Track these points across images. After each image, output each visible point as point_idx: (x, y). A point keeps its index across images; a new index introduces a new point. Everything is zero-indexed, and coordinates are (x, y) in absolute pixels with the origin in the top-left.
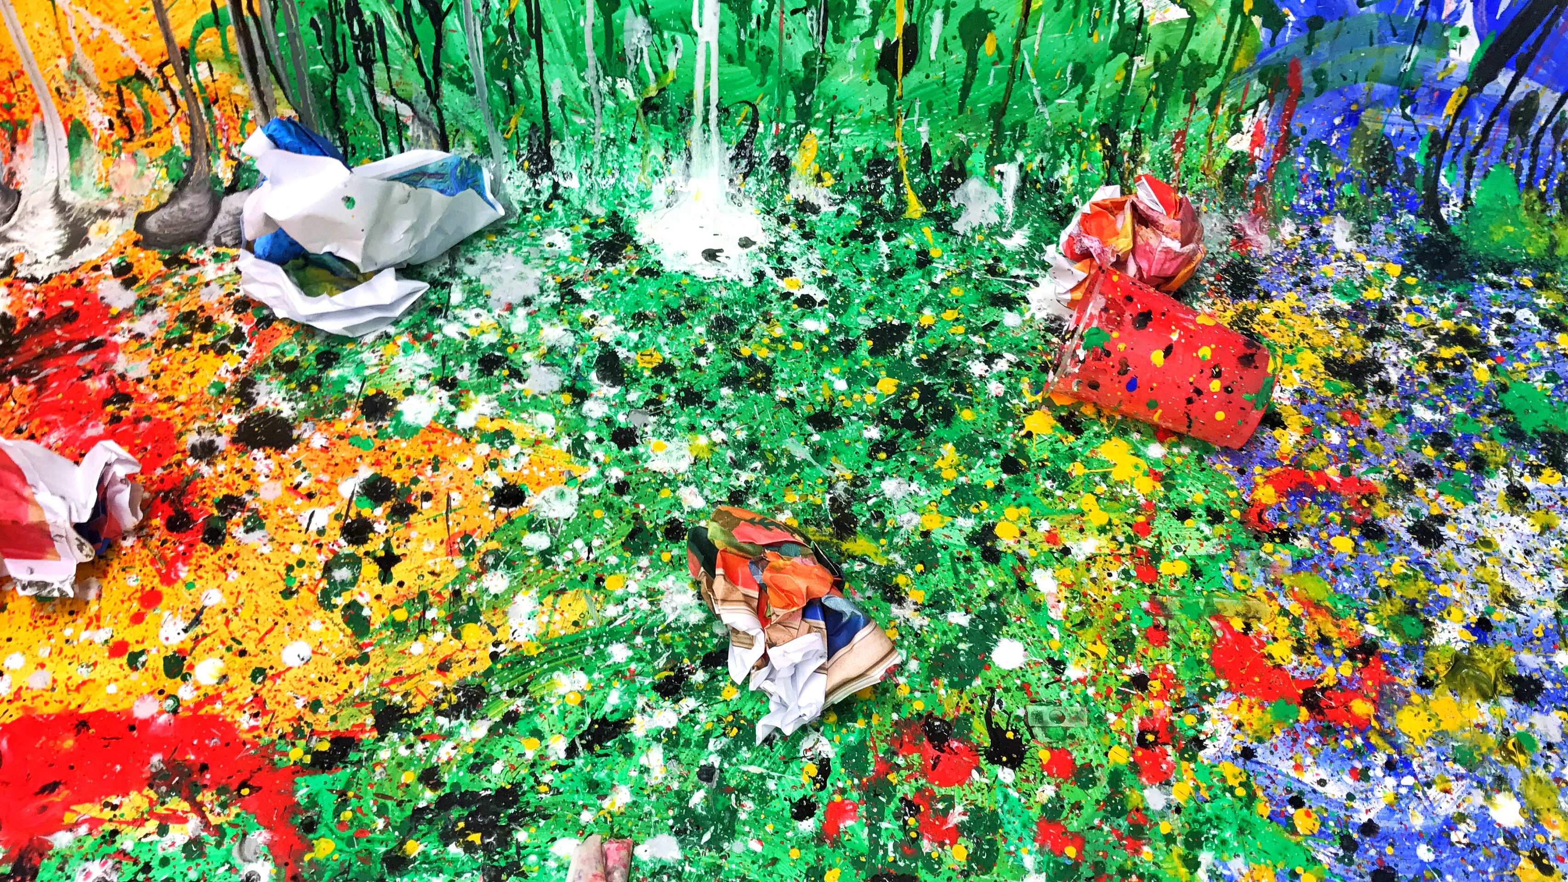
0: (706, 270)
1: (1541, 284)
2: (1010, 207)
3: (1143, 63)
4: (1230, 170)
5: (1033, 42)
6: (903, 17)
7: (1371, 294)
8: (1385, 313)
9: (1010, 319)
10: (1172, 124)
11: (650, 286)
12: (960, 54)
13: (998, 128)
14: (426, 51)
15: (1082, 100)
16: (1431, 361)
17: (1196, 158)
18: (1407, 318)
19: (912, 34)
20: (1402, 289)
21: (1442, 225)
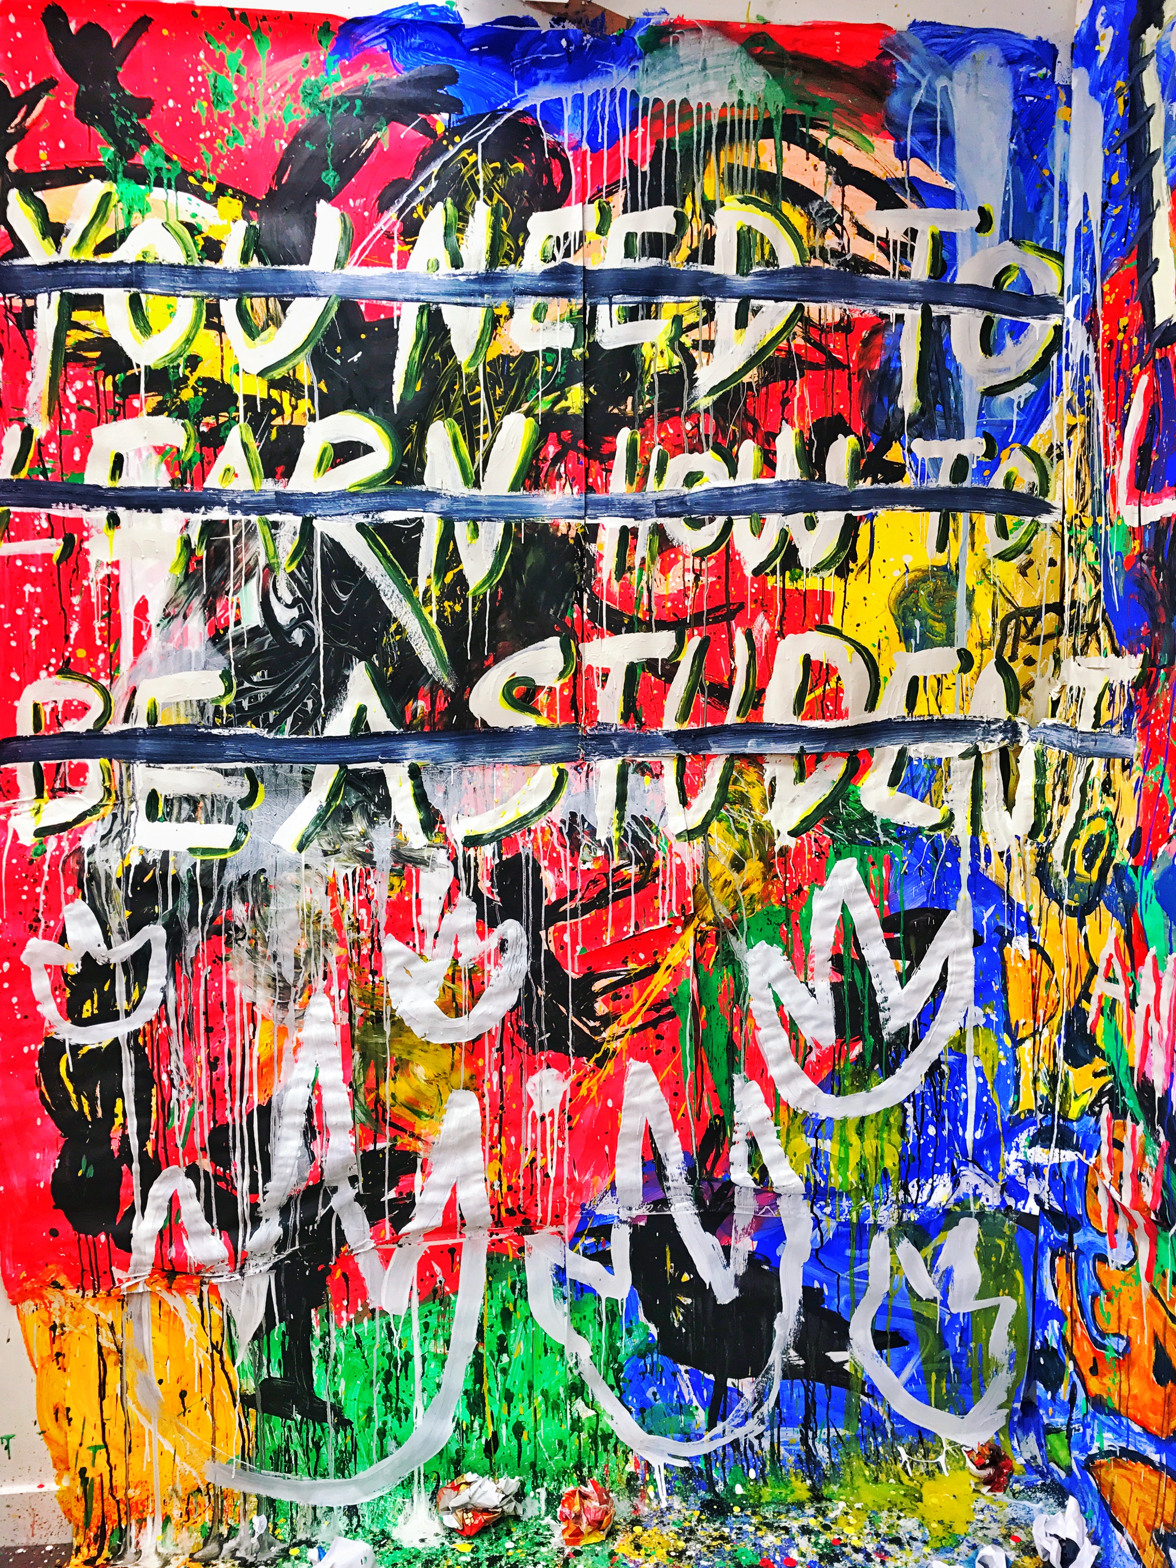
0: (420, 1546)
1: (754, 1513)
2: (544, 1508)
3: (584, 1435)
4: (628, 1480)
5: (541, 1432)
6: (491, 1429)
7: (687, 1524)
8: (692, 1531)
9: (543, 1549)
10: (602, 1462)
11: (398, 1553)
12: (515, 1442)
13: (535, 1473)
14: (312, 1465)
15: (564, 1455)
16: (708, 1547)
17: (614, 1476)
18: (700, 1533)
19: (495, 1434)
20: (699, 1520)
21: (717, 1495)
